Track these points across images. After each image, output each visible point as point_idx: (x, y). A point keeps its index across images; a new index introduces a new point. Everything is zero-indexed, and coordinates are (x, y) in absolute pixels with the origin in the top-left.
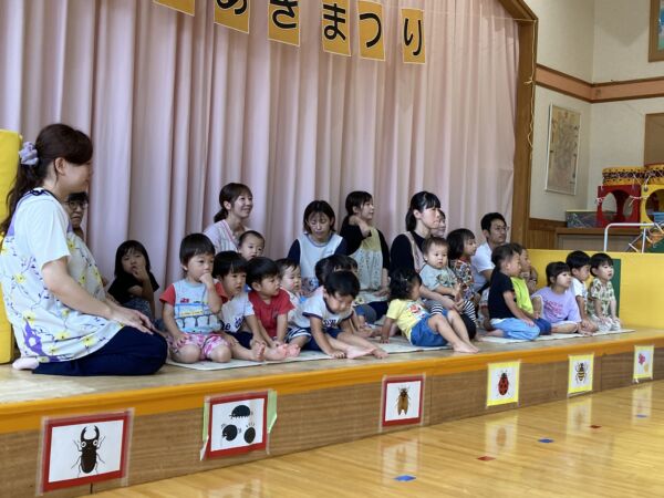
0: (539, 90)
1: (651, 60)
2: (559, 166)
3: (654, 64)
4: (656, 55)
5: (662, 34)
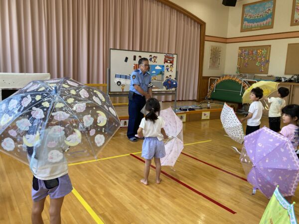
0: (206, 43)
1: (241, 32)
2: (213, 62)
3: (242, 33)
4: (242, 30)
5: (244, 25)
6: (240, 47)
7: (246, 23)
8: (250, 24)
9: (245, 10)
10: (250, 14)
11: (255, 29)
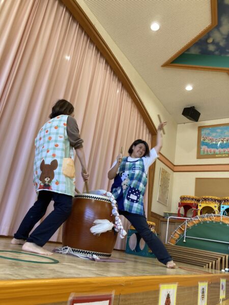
1: (198, 158)
3: (199, 160)
4: (199, 156)
5: (202, 150)
6: (197, 179)
7: (204, 148)
8: (213, 150)
9: (202, 132)
10: (210, 137)
11: (220, 155)
